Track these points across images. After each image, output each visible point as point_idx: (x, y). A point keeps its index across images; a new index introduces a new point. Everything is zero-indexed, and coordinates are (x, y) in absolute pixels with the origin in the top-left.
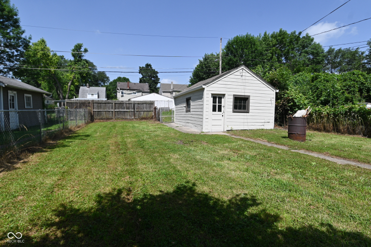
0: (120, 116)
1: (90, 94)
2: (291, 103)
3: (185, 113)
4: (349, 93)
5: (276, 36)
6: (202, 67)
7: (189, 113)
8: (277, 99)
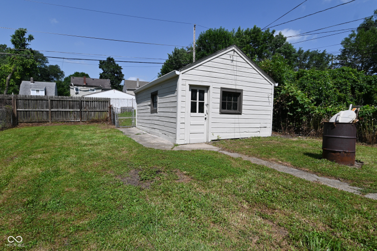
0: (61, 118)
1: (34, 90)
2: (291, 101)
3: (150, 114)
4: (340, 92)
5: (250, 33)
6: (172, 62)
7: (155, 114)
8: (275, 95)
